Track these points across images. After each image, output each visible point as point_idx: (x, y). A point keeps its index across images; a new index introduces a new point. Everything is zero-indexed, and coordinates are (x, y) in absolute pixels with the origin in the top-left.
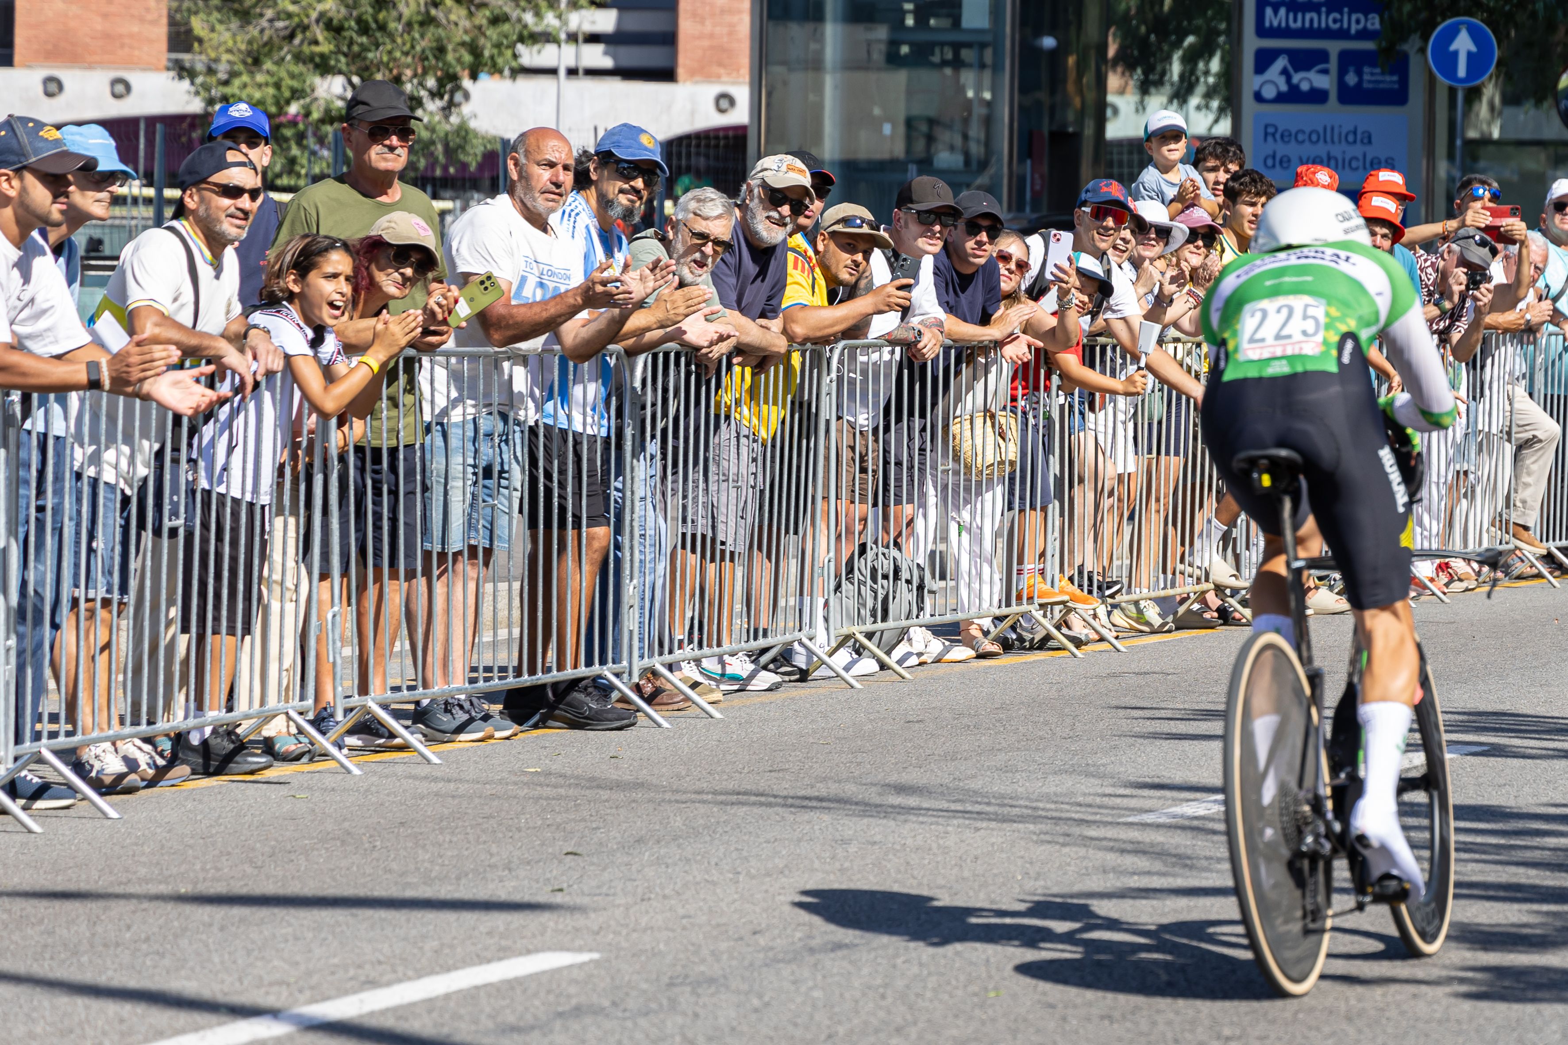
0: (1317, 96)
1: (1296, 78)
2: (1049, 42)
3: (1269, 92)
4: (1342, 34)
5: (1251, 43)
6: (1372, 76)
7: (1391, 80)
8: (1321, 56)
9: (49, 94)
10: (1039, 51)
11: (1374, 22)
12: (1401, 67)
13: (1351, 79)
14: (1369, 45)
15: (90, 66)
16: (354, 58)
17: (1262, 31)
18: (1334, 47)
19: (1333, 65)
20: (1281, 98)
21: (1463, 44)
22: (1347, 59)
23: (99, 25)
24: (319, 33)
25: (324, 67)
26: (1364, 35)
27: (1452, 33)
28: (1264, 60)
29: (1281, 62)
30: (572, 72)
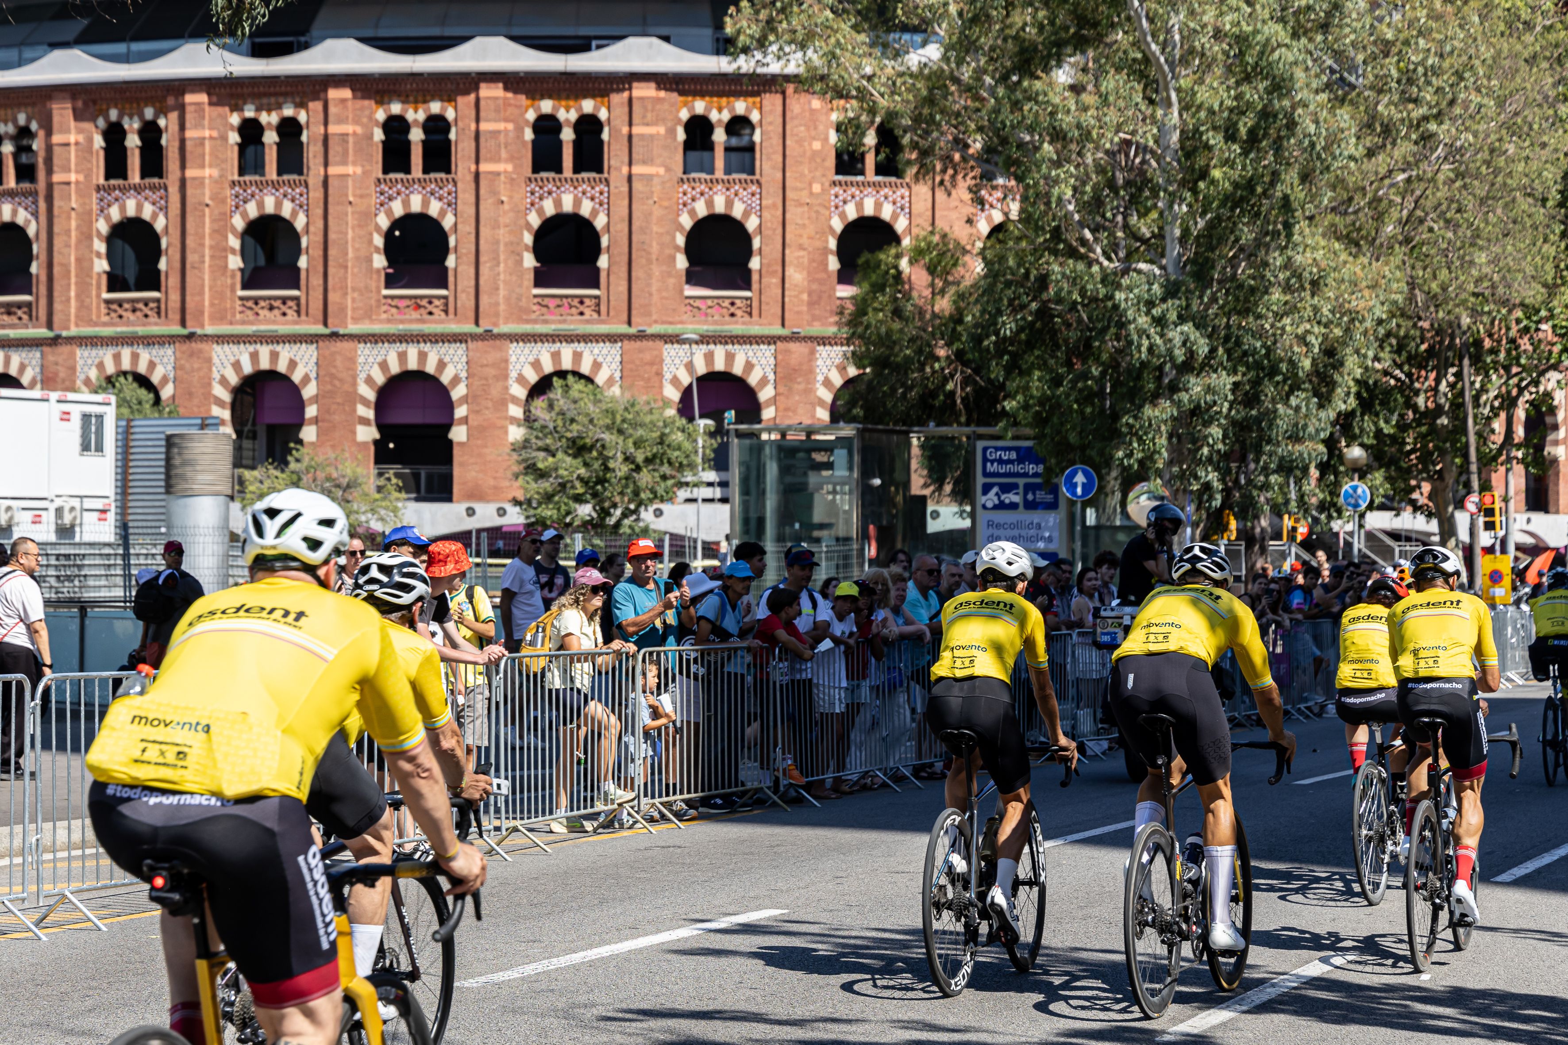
0: (1013, 506)
1: (1003, 497)
2: (877, 482)
3: (989, 505)
4: (1025, 475)
5: (980, 480)
6: (1040, 495)
7: (1050, 498)
8: (1015, 486)
9: (469, 515)
10: (871, 488)
11: (1040, 468)
12: (1054, 490)
13: (1030, 497)
14: (1038, 480)
15: (488, 501)
16: (595, 495)
17: (986, 474)
18: (1021, 482)
19: (1021, 490)
20: (995, 507)
21: (1080, 479)
22: (1028, 488)
23: (492, 482)
24: (578, 484)
25: (579, 499)
26: (1036, 475)
27: (1074, 474)
28: (986, 489)
29: (995, 490)
30: (705, 500)
